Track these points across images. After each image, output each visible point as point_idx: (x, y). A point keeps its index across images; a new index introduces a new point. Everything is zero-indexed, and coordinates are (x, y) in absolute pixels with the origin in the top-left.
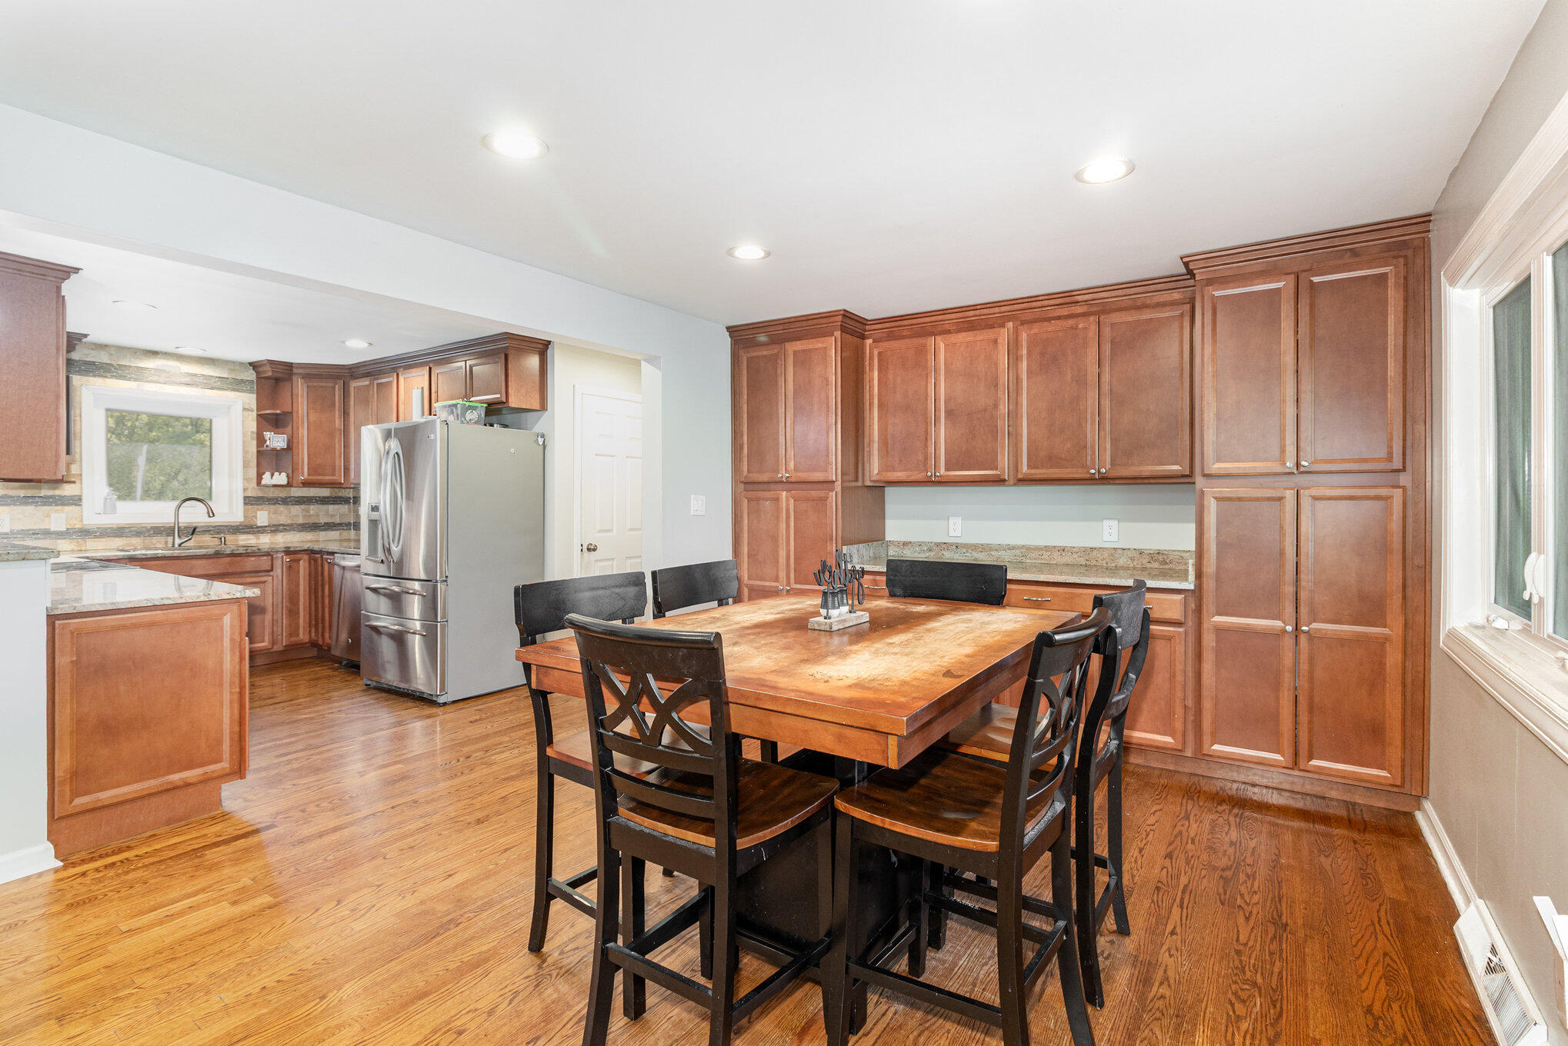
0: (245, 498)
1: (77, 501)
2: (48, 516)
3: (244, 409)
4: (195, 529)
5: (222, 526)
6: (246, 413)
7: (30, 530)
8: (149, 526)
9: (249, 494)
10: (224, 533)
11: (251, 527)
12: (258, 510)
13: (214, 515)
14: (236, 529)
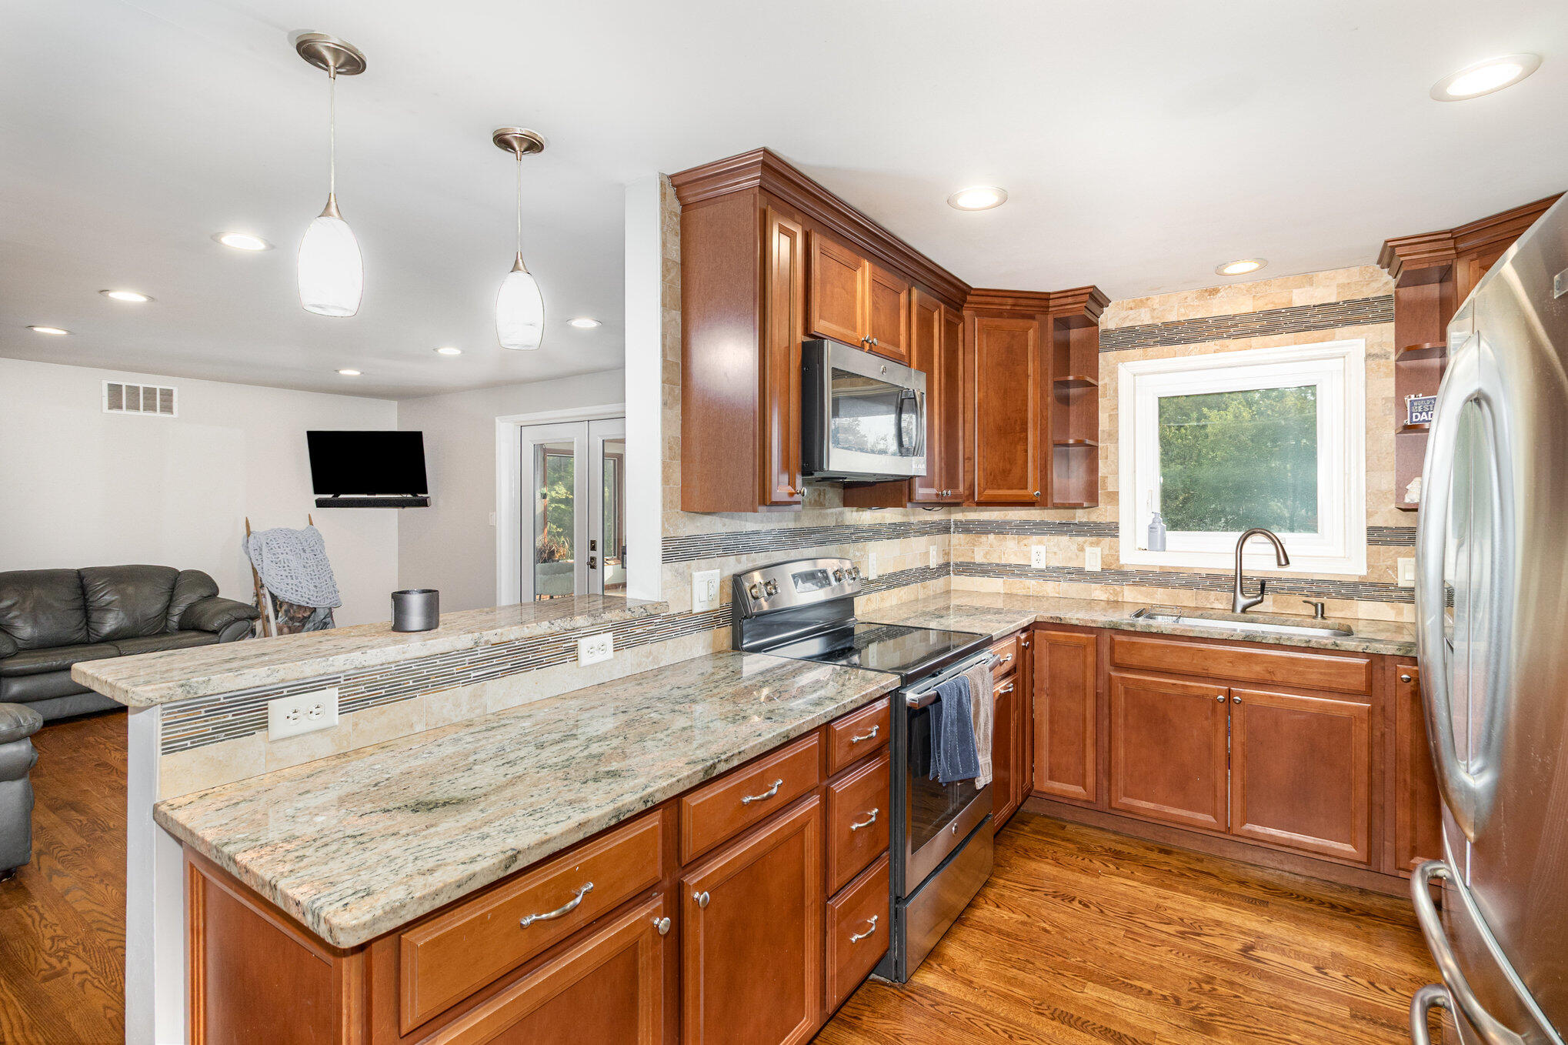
0: (1371, 530)
1: (1110, 530)
2: (1082, 550)
3: (1368, 356)
4: (1263, 585)
5: (1324, 581)
6: (1372, 363)
7: (1064, 568)
8: (1204, 573)
9: (1378, 522)
10: (1328, 595)
11: (1386, 587)
12: (1399, 554)
13: (1287, 562)
14: (1352, 590)
